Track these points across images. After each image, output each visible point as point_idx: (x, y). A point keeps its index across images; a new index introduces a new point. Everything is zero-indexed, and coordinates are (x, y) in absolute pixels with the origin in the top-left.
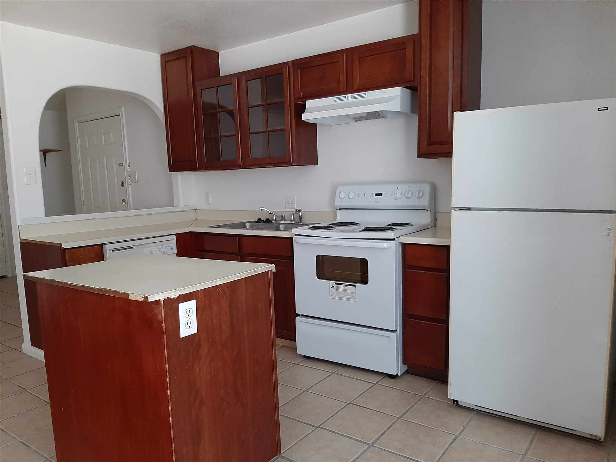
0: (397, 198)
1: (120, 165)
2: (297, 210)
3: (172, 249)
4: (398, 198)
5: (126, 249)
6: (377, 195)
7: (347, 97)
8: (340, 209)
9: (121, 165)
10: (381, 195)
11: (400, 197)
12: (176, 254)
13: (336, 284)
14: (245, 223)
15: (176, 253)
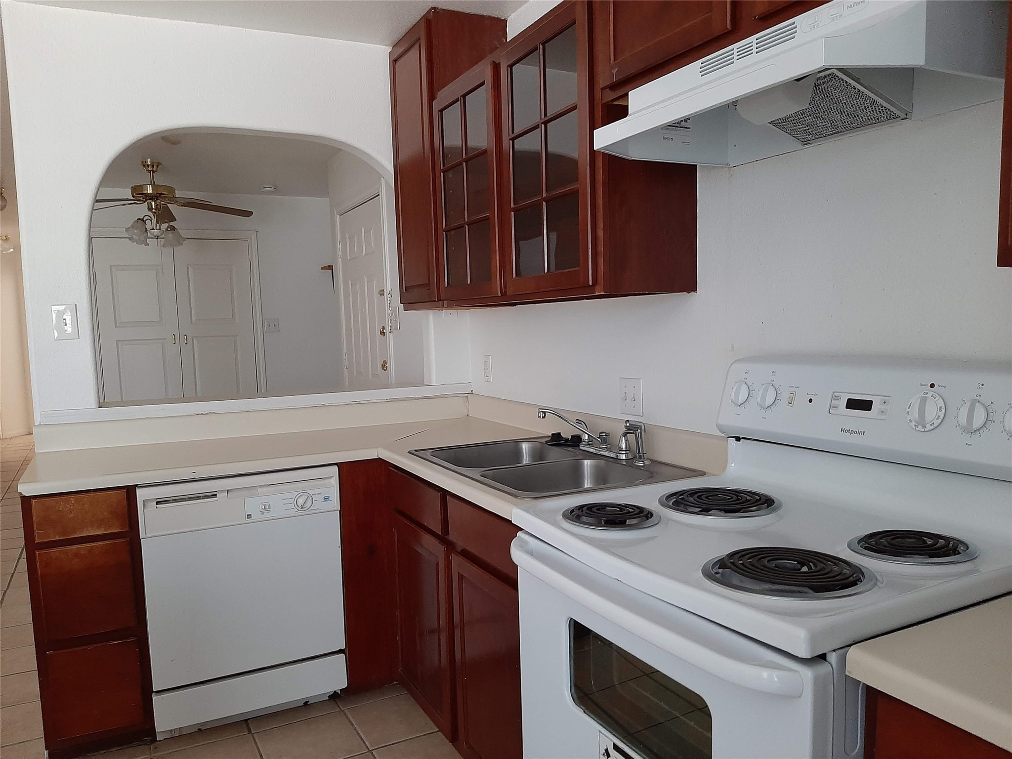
0: (924, 427)
1: (380, 293)
2: (628, 425)
3: (326, 499)
4: (929, 427)
5: (199, 498)
6: (853, 404)
7: (735, 51)
8: (738, 439)
9: (382, 293)
10: (866, 405)
11: (937, 423)
12: (339, 512)
13: (616, 747)
14: (518, 442)
15: (339, 509)
